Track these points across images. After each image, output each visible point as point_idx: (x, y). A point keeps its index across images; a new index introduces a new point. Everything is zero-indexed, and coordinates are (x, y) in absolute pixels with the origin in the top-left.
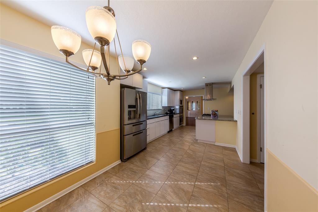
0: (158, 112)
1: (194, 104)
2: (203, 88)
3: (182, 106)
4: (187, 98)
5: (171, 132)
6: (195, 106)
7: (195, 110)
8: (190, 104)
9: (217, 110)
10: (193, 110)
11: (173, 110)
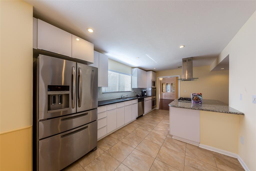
0: (125, 95)
1: (169, 86)
2: (179, 67)
3: (155, 88)
4: (161, 79)
5: (140, 119)
6: (169, 88)
7: (169, 92)
8: (164, 86)
9: (201, 94)
10: (168, 92)
11: (145, 92)
